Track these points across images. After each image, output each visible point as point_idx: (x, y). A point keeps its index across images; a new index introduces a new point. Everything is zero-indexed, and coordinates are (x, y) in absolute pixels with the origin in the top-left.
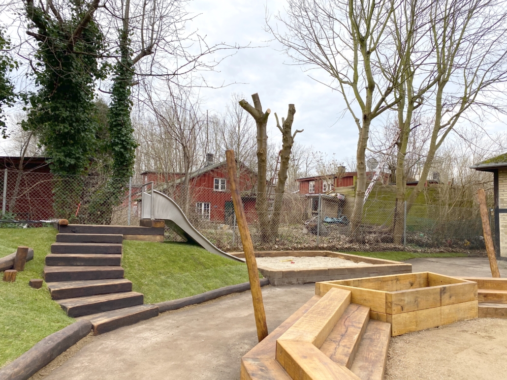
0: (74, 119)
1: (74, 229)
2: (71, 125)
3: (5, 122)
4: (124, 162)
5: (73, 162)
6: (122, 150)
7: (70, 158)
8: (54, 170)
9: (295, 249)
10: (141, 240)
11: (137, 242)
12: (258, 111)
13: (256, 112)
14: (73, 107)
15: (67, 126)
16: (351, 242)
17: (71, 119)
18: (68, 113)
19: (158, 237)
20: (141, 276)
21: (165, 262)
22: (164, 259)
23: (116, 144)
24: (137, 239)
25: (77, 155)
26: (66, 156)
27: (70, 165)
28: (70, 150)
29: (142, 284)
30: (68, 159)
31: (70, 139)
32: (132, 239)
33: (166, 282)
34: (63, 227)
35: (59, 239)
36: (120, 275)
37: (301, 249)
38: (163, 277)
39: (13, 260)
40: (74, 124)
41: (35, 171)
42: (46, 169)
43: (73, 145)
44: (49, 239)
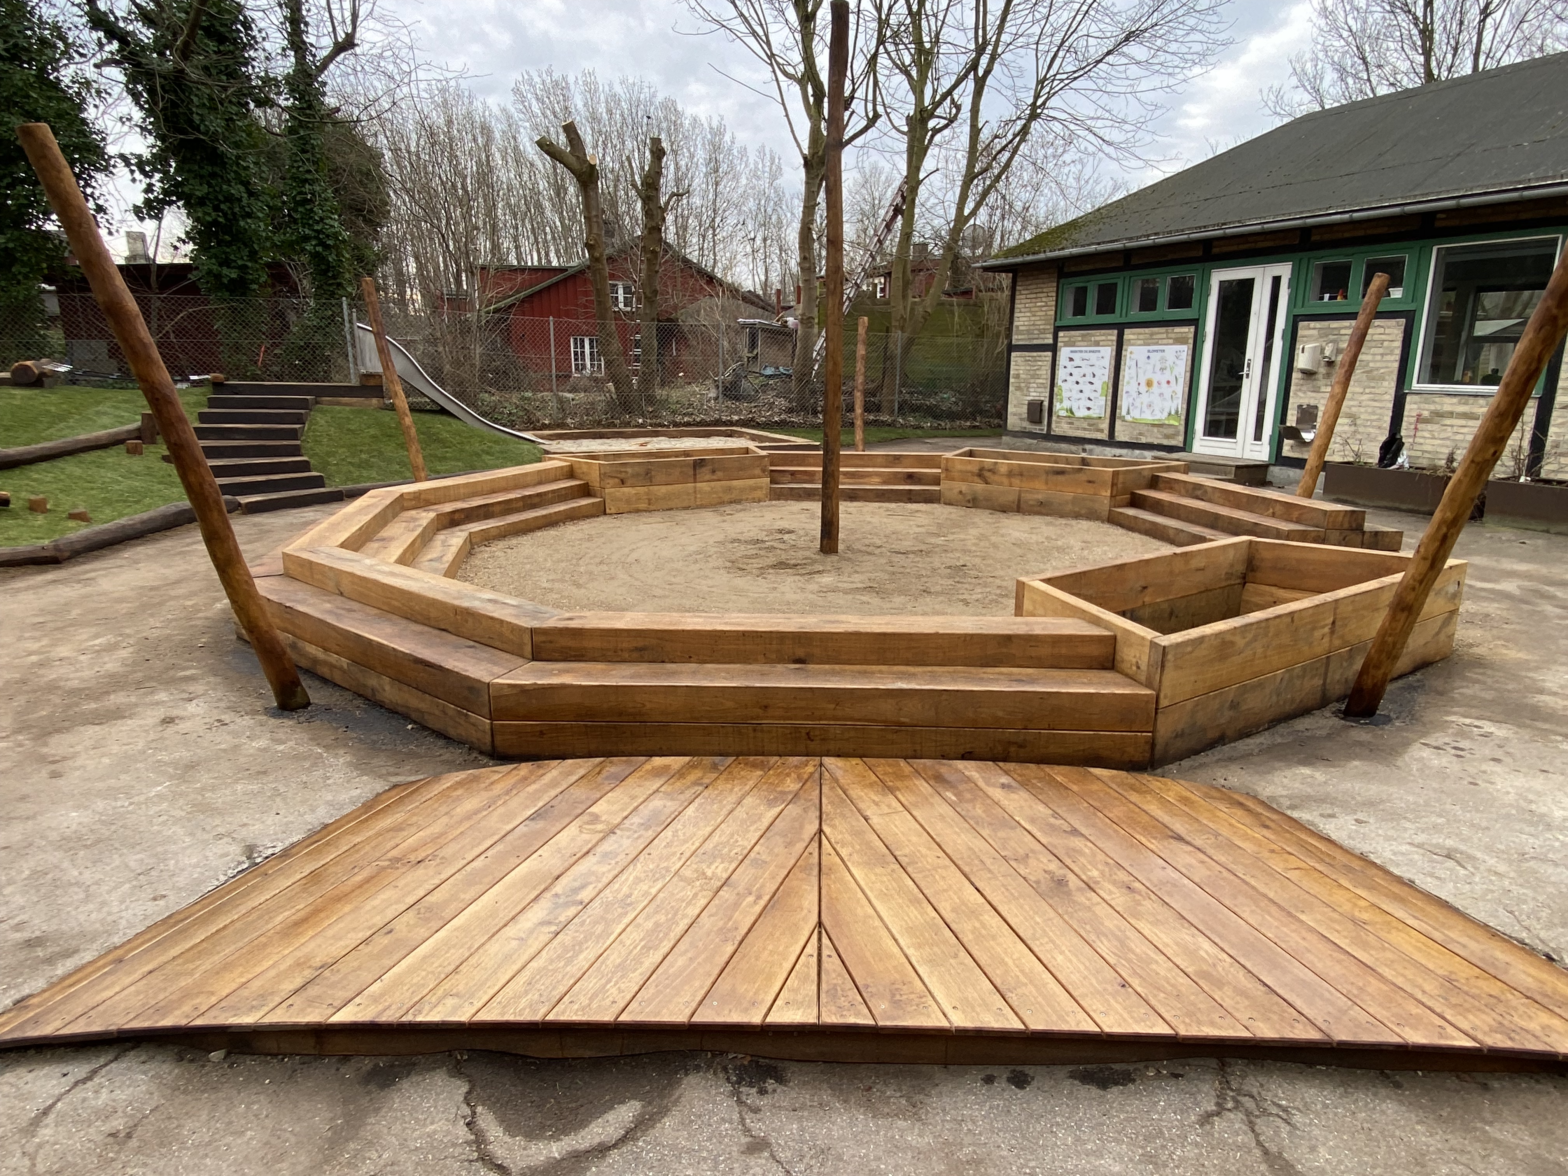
0: (221, 197)
1: (235, 390)
2: (216, 208)
3: (106, 205)
4: (327, 271)
5: (234, 276)
6: (319, 249)
7: (228, 267)
8: (209, 290)
9: (676, 424)
10: (346, 404)
11: (338, 408)
12: (578, 158)
13: (572, 160)
14: (213, 175)
15: (209, 210)
16: (790, 411)
17: (217, 199)
18: (205, 189)
19: (374, 401)
20: (329, 454)
21: (373, 437)
22: (372, 431)
23: (306, 239)
24: (338, 404)
25: (240, 262)
26: (221, 265)
27: (232, 280)
28: (225, 253)
29: (328, 464)
30: (225, 271)
31: (224, 234)
32: (331, 403)
33: (367, 461)
34: (218, 386)
35: (212, 403)
36: (296, 451)
37: (688, 424)
38: (363, 456)
39: (138, 430)
40: (222, 206)
41: (174, 293)
42: (193, 289)
43: (229, 244)
44: (198, 404)
